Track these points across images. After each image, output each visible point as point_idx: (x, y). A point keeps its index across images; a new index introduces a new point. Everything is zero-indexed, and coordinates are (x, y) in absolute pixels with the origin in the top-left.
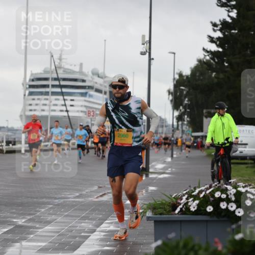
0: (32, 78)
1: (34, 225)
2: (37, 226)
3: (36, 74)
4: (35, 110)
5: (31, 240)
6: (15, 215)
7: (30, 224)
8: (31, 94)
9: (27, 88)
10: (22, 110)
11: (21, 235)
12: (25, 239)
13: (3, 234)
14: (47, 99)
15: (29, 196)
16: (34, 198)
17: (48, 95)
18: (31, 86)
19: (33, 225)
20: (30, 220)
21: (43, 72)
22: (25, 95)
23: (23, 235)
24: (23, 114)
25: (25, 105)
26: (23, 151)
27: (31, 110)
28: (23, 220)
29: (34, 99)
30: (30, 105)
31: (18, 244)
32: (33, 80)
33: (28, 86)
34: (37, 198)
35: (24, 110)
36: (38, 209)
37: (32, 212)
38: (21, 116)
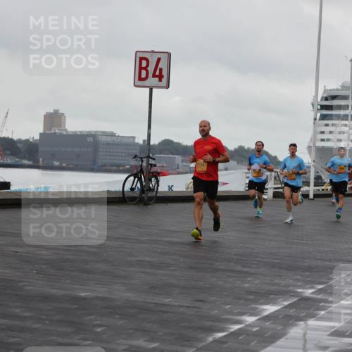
0: (325, 95)
1: (327, 298)
2: (330, 299)
3: (330, 90)
4: (328, 140)
5: (321, 319)
6: (300, 284)
7: (319, 297)
8: (323, 117)
9: (318, 109)
10: (311, 139)
11: (307, 311)
12: (313, 316)
13: (283, 308)
14: (346, 125)
15: (319, 258)
16: (326, 260)
17: (347, 120)
18: (323, 107)
19: (324, 298)
20: (320, 291)
21: (340, 88)
22: (315, 119)
23: (311, 311)
24: (311, 145)
25: (315, 133)
26: (311, 196)
27: (323, 140)
28: (311, 291)
29: (327, 125)
30: (323, 132)
31: (302, 323)
32: (326, 99)
33: (319, 107)
34: (330, 261)
35: (314, 139)
36: (330, 276)
37: (323, 280)
38: (309, 148)
